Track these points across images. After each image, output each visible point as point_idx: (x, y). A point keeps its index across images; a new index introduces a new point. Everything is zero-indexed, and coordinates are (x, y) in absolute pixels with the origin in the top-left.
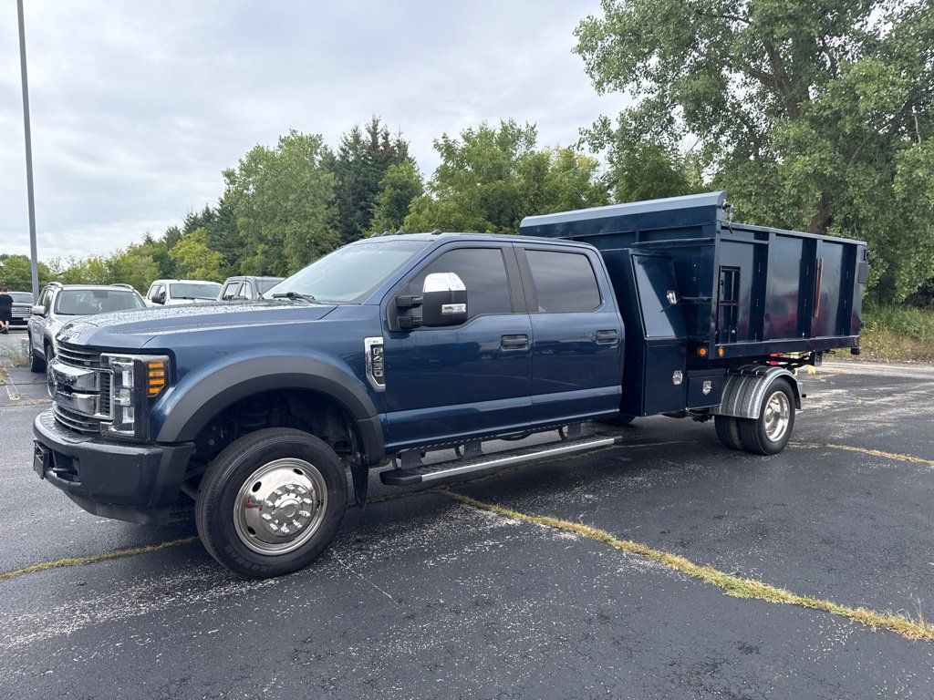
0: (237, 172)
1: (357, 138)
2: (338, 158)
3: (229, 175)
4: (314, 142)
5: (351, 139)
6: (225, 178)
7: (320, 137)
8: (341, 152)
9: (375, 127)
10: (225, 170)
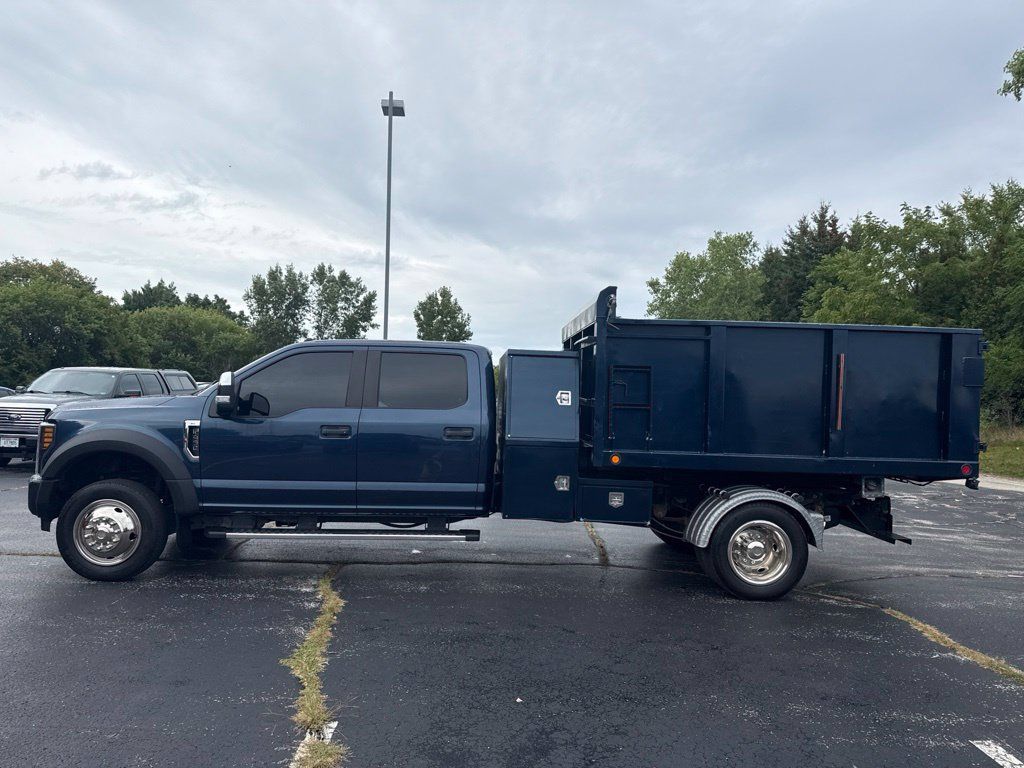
0: (662, 281)
1: (804, 228)
2: (784, 254)
3: (654, 285)
4: (743, 242)
5: (796, 231)
6: (650, 288)
7: (750, 235)
8: (787, 247)
9: (823, 216)
10: (649, 280)
